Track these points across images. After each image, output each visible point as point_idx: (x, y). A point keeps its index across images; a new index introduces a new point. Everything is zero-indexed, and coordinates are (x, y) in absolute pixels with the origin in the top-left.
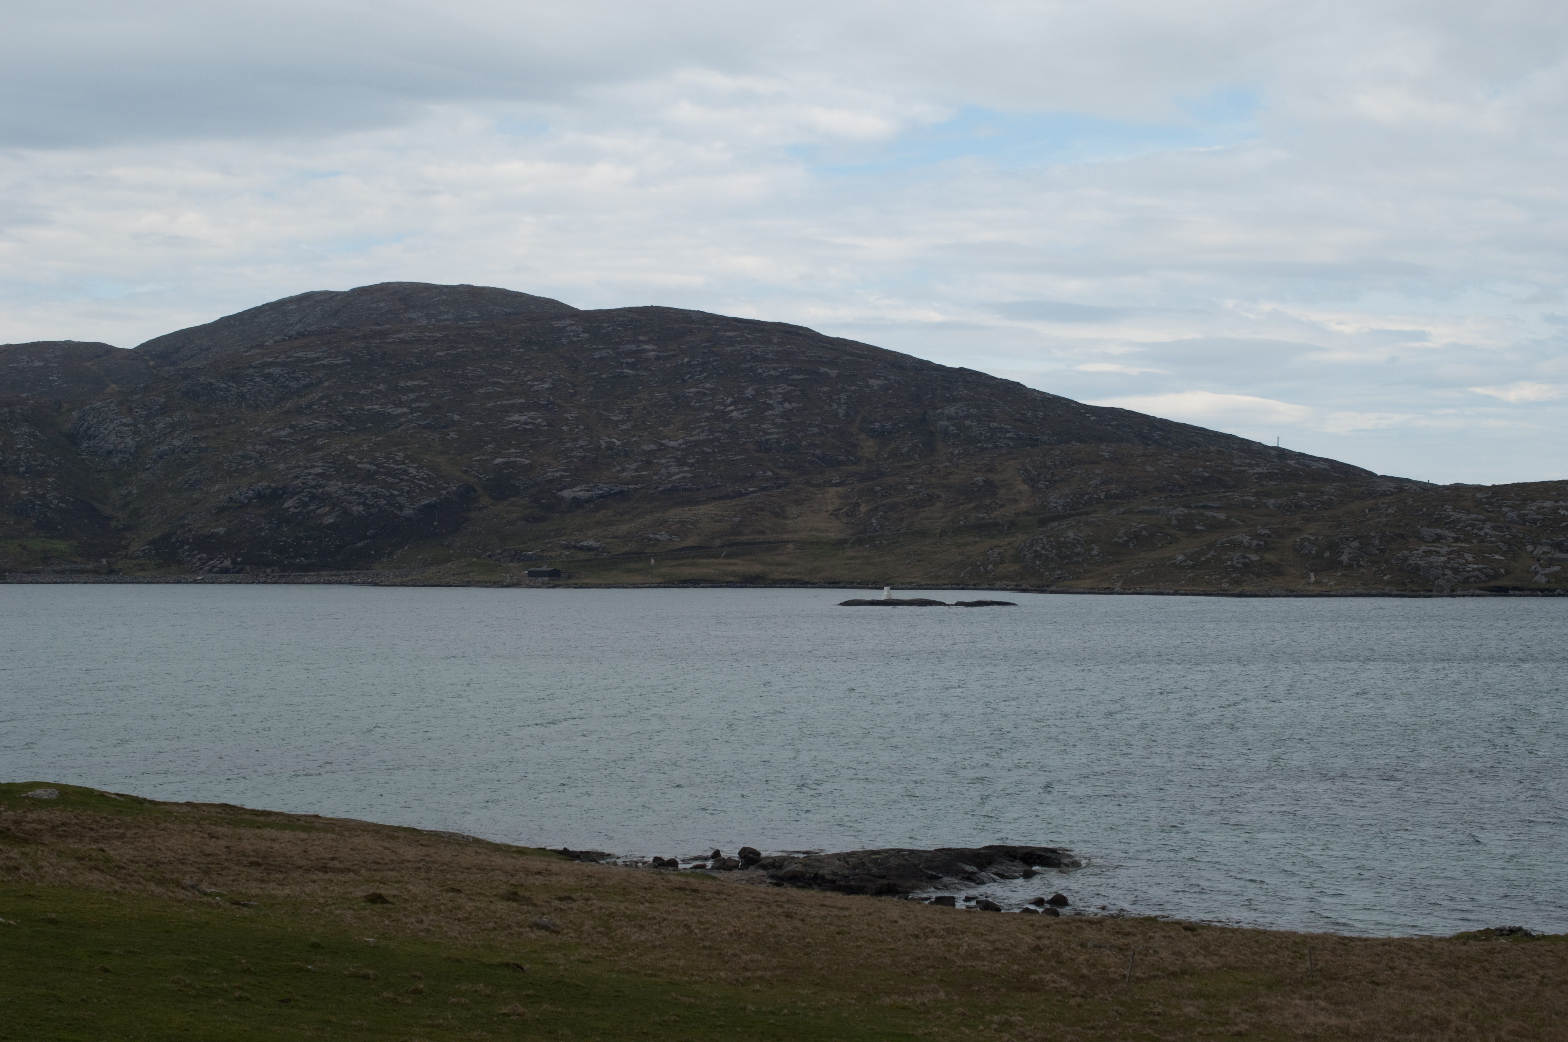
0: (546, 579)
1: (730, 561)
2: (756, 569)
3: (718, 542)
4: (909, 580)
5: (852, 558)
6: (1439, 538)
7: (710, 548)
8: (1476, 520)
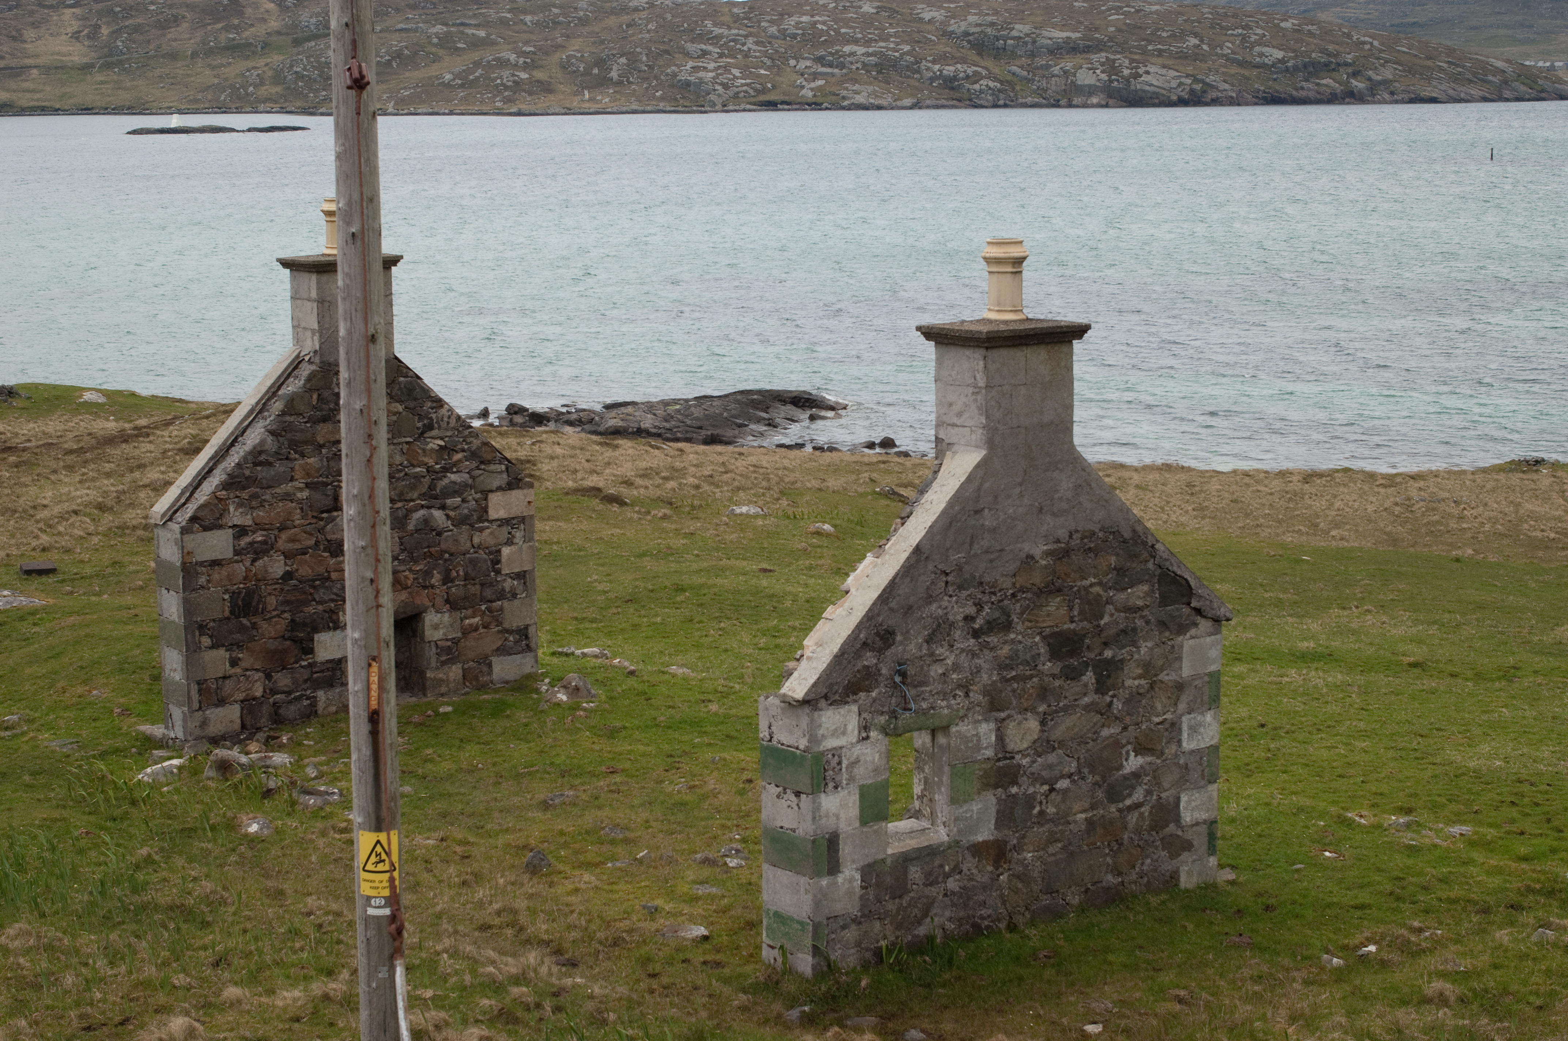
4: (167, 105)
5: (102, 83)
6: (705, 53)
8: (738, 35)
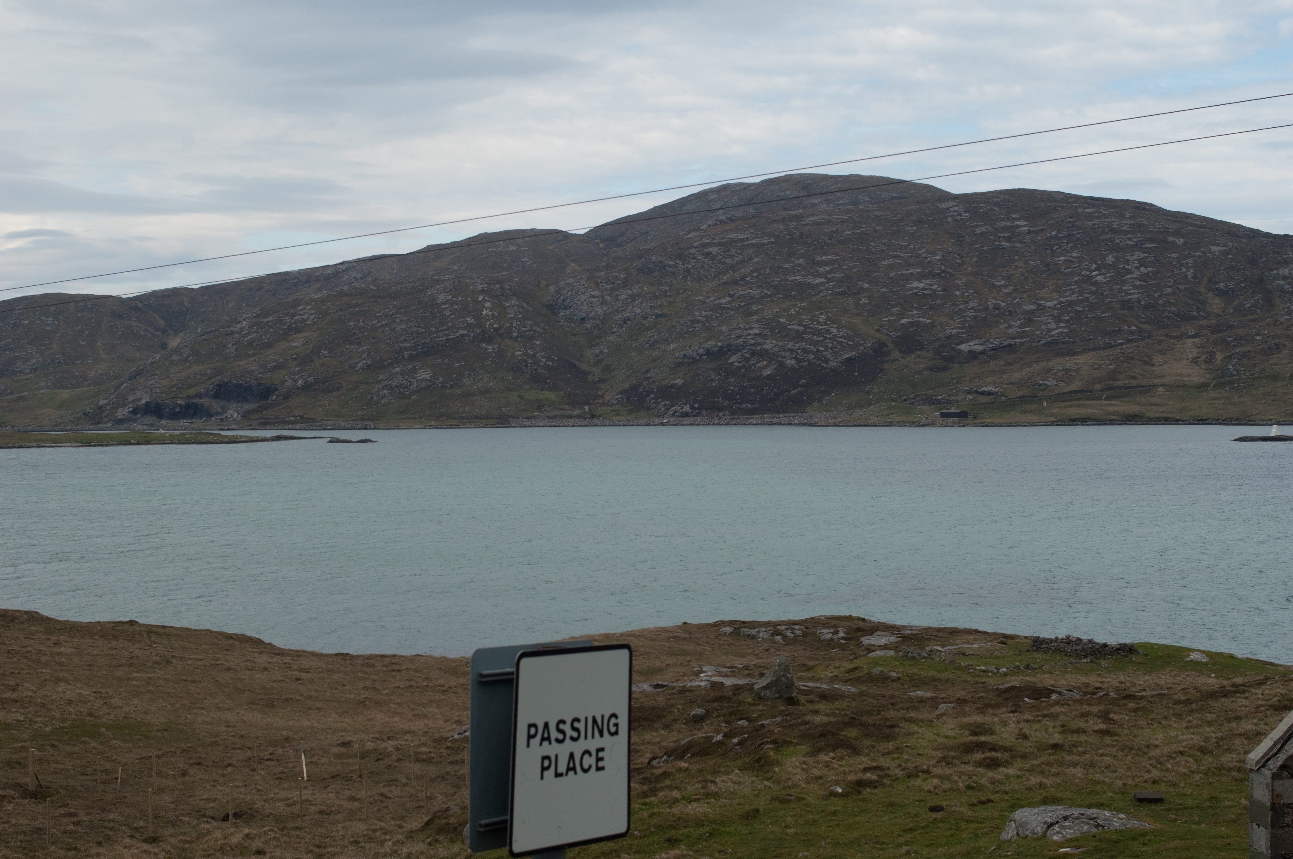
0: (956, 419)
1: (1110, 402)
2: (1134, 409)
3: (1098, 387)
4: (1268, 417)
5: (1215, 399)
7: (1091, 391)
